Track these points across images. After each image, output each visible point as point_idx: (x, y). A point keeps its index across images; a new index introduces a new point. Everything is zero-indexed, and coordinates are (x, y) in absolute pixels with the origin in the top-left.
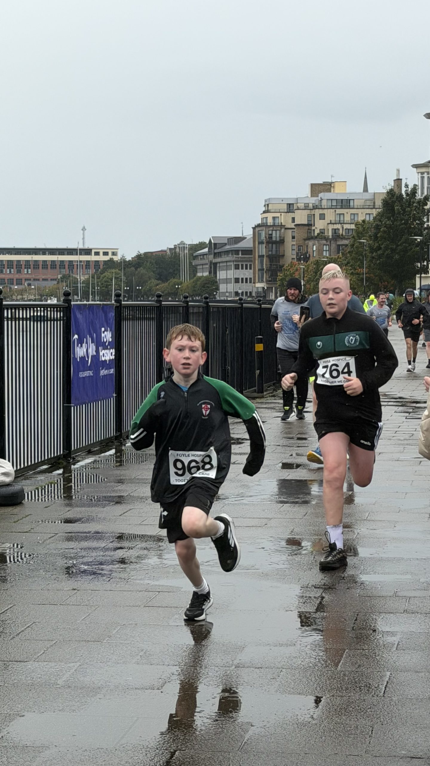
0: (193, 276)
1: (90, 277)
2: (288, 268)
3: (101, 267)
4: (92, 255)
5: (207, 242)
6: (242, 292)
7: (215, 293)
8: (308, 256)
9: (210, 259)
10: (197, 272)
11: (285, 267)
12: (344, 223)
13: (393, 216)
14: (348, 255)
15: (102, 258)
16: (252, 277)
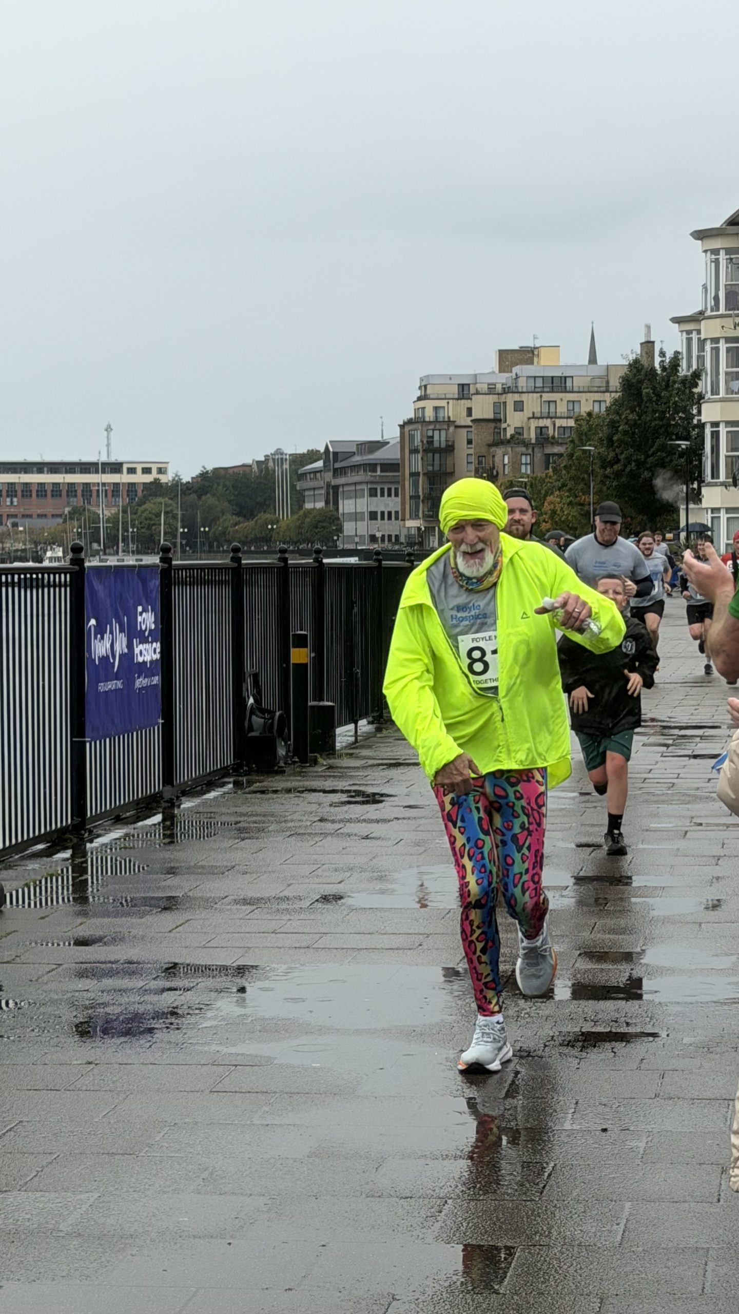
0: (297, 507)
1: (119, 510)
3: (140, 493)
4: (122, 473)
5: (322, 450)
6: (383, 536)
7: (335, 538)
8: (495, 473)
9: (327, 480)
10: (304, 502)
12: (556, 418)
13: (640, 406)
14: (564, 472)
15: (140, 478)
16: (399, 509)
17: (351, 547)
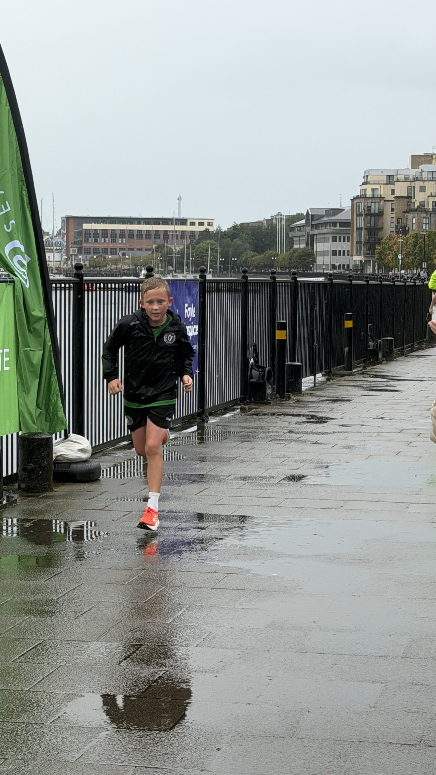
0: (289, 247)
1: (184, 247)
2: (386, 241)
3: (197, 237)
4: (187, 225)
5: (305, 214)
6: (340, 265)
7: (311, 266)
8: (407, 229)
9: (307, 231)
10: (293, 244)
11: (384, 239)
15: (197, 228)
16: (349, 249)
17: (322, 271)
